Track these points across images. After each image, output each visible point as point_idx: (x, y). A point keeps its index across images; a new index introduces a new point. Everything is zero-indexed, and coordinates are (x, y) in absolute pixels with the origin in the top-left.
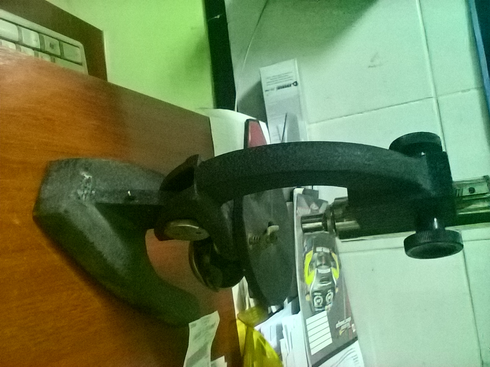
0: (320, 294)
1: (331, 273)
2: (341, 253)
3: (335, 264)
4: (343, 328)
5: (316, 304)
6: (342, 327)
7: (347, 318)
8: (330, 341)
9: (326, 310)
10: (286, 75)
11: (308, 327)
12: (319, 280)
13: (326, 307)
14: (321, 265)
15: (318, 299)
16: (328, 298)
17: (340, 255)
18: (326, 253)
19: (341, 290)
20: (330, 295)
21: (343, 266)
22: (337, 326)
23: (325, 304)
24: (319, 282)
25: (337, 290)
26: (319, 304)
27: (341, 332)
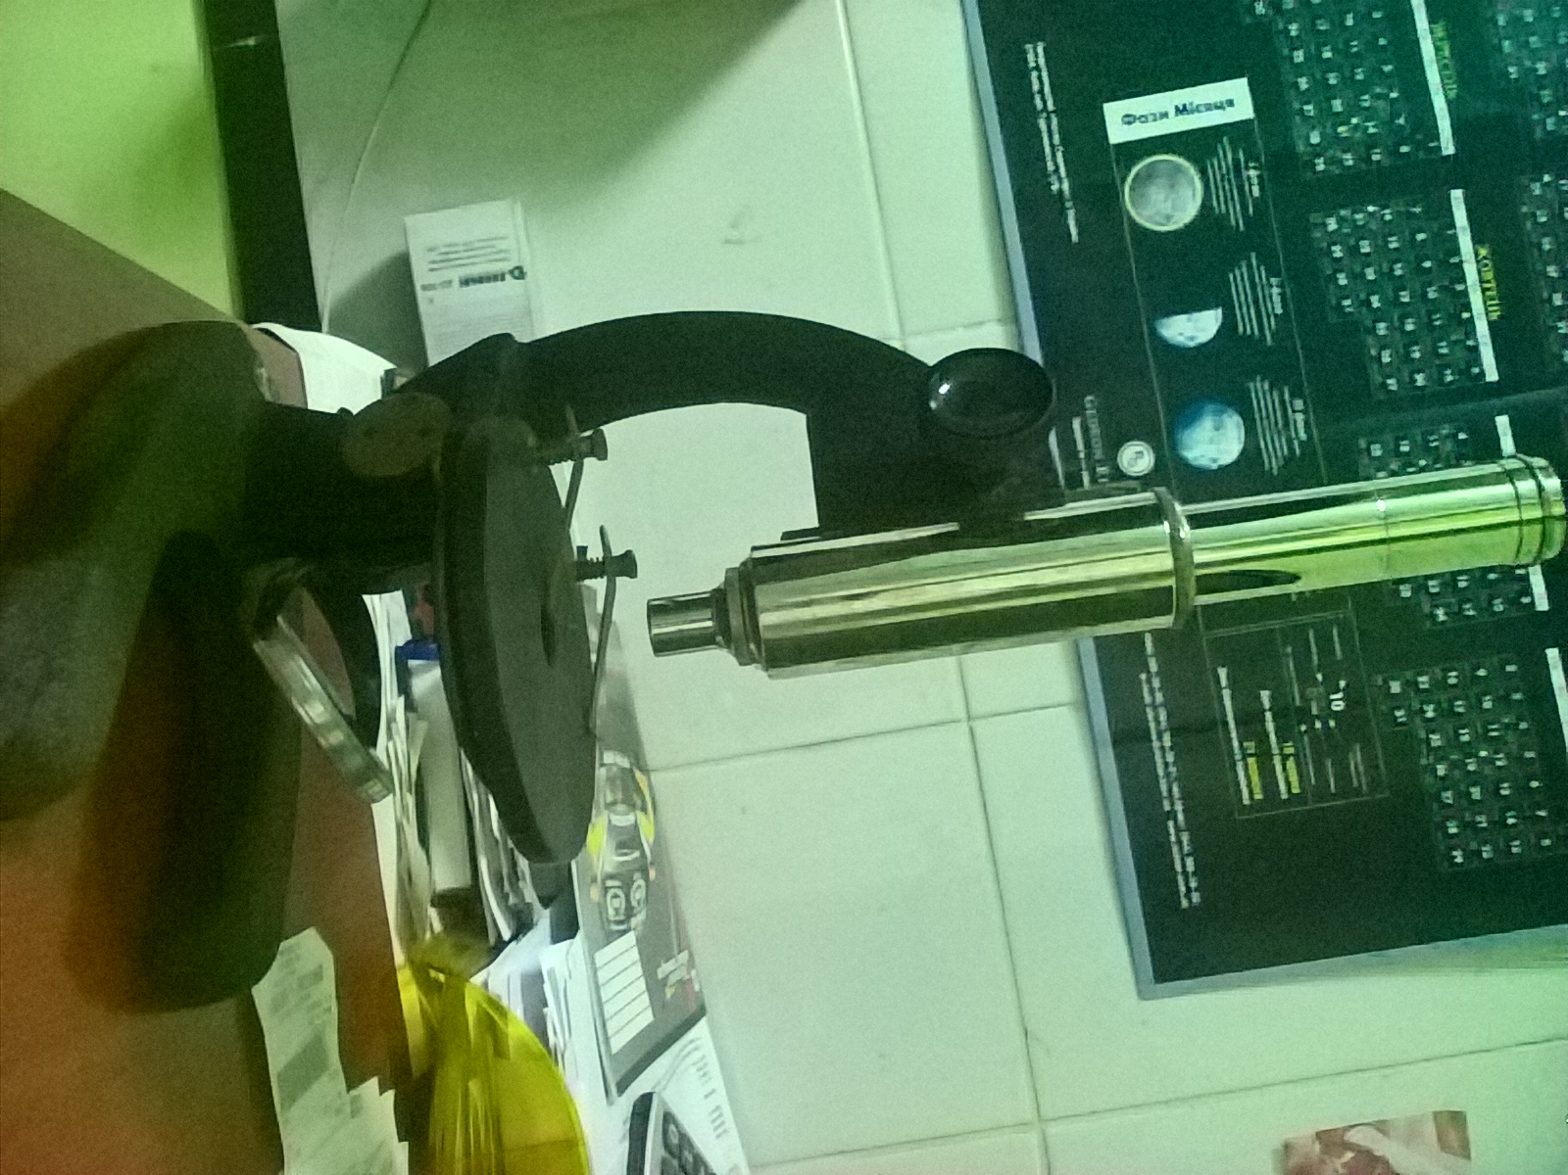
0: (617, 883)
1: (636, 826)
2: (653, 770)
3: (644, 801)
4: (673, 979)
5: (611, 912)
6: (671, 976)
7: (680, 952)
8: (648, 1018)
9: (634, 929)
10: (489, 243)
11: (599, 973)
12: (614, 844)
13: (634, 922)
14: (614, 803)
15: (616, 896)
16: (638, 895)
17: (653, 776)
18: (623, 769)
19: (660, 873)
20: (639, 887)
21: (660, 806)
22: (661, 974)
23: (630, 912)
24: (613, 850)
25: (652, 874)
26: (617, 910)
27: (669, 992)
